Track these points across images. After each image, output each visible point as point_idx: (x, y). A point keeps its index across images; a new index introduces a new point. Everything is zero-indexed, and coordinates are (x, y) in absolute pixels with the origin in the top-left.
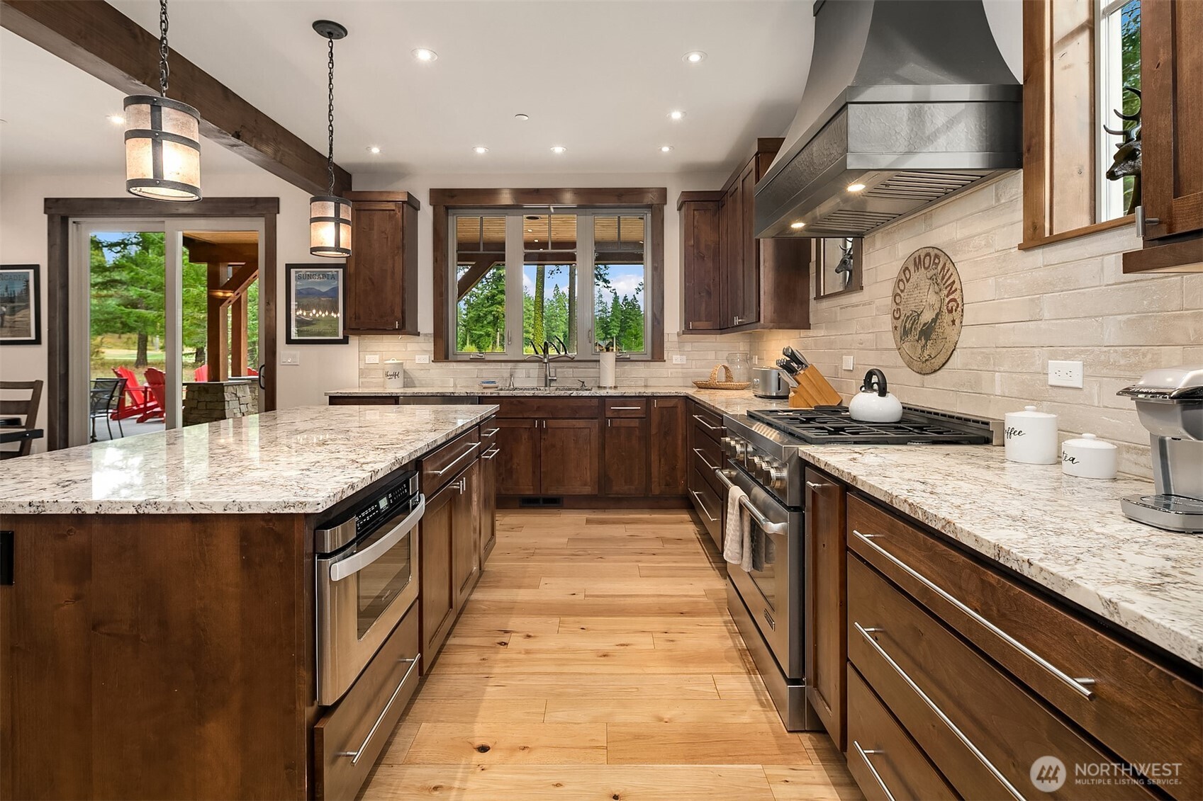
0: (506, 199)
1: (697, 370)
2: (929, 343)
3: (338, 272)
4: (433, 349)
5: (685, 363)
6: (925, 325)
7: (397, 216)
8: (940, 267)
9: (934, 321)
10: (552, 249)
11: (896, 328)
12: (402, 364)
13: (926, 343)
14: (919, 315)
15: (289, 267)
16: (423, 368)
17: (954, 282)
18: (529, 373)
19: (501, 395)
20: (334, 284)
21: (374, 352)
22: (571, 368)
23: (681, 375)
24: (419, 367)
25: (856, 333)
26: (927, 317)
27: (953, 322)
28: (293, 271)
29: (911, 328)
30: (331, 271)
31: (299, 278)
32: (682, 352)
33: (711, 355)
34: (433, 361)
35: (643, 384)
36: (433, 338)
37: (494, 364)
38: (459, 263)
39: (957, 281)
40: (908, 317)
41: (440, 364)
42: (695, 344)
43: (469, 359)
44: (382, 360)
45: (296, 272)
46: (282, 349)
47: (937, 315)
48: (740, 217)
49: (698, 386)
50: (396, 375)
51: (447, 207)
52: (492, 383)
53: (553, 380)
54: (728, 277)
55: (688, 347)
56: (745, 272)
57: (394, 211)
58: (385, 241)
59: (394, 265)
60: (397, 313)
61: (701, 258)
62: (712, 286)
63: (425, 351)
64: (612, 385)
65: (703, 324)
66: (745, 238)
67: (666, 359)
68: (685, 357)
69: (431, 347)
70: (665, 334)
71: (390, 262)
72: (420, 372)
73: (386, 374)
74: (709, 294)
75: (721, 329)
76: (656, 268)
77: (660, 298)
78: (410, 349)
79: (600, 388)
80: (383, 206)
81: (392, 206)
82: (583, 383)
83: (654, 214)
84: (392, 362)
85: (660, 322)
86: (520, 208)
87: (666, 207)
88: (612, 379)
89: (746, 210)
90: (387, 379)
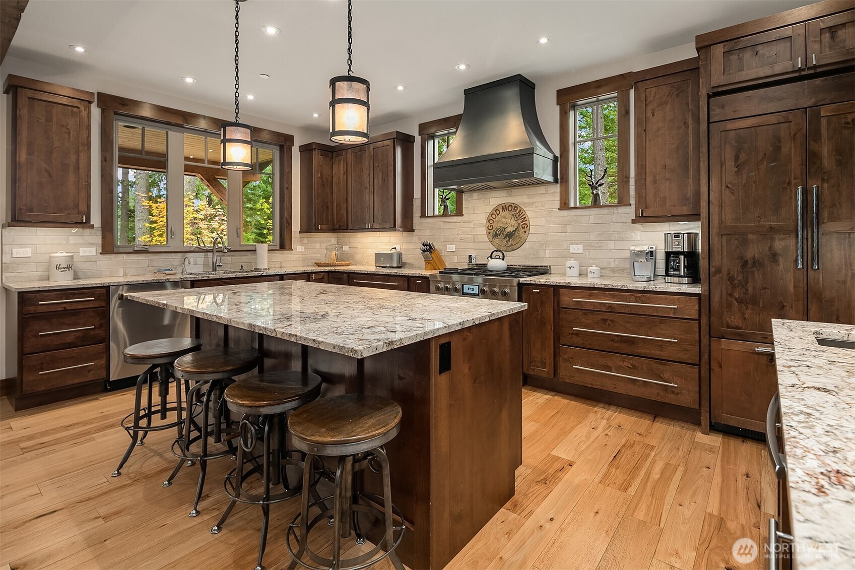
0: (146, 112)
1: (310, 255)
2: (511, 240)
4: (101, 242)
5: (304, 251)
6: (508, 233)
7: (82, 114)
8: (517, 211)
9: (514, 231)
10: (208, 164)
11: (489, 233)
12: (72, 257)
13: (509, 240)
14: (505, 229)
16: (88, 259)
17: (525, 217)
18: (196, 261)
19: (210, 278)
21: (23, 245)
22: (230, 256)
23: (301, 259)
24: (83, 260)
25: (458, 235)
26: (510, 229)
27: (525, 232)
29: (500, 233)
32: (302, 244)
33: (318, 245)
34: (101, 253)
35: (279, 266)
36: (101, 232)
37: (164, 254)
38: (119, 165)
39: (527, 217)
40: (498, 229)
41: (108, 256)
42: (309, 239)
43: (132, 251)
44: (34, 253)
47: (516, 229)
48: (370, 168)
49: (319, 265)
50: (69, 267)
51: (116, 113)
52: (169, 270)
53: (220, 266)
54: (347, 199)
55: (305, 241)
56: (375, 199)
57: (79, 108)
58: (67, 135)
59: (78, 161)
60: (82, 207)
61: (323, 185)
62: (329, 204)
63: (91, 244)
64: (266, 267)
65: (325, 227)
66: (375, 180)
67: (293, 248)
68: (304, 247)
69: (99, 239)
70: (293, 233)
71: (73, 158)
72: (87, 264)
73: (58, 267)
74: (327, 208)
75: (333, 230)
76: (287, 188)
77: (290, 209)
78: (71, 242)
79: (257, 270)
80: (64, 101)
81: (76, 103)
82: (242, 266)
83: (286, 152)
84: (62, 255)
85: (290, 224)
86: (181, 126)
87: (293, 148)
88: (266, 263)
89: (377, 165)
90: (58, 272)
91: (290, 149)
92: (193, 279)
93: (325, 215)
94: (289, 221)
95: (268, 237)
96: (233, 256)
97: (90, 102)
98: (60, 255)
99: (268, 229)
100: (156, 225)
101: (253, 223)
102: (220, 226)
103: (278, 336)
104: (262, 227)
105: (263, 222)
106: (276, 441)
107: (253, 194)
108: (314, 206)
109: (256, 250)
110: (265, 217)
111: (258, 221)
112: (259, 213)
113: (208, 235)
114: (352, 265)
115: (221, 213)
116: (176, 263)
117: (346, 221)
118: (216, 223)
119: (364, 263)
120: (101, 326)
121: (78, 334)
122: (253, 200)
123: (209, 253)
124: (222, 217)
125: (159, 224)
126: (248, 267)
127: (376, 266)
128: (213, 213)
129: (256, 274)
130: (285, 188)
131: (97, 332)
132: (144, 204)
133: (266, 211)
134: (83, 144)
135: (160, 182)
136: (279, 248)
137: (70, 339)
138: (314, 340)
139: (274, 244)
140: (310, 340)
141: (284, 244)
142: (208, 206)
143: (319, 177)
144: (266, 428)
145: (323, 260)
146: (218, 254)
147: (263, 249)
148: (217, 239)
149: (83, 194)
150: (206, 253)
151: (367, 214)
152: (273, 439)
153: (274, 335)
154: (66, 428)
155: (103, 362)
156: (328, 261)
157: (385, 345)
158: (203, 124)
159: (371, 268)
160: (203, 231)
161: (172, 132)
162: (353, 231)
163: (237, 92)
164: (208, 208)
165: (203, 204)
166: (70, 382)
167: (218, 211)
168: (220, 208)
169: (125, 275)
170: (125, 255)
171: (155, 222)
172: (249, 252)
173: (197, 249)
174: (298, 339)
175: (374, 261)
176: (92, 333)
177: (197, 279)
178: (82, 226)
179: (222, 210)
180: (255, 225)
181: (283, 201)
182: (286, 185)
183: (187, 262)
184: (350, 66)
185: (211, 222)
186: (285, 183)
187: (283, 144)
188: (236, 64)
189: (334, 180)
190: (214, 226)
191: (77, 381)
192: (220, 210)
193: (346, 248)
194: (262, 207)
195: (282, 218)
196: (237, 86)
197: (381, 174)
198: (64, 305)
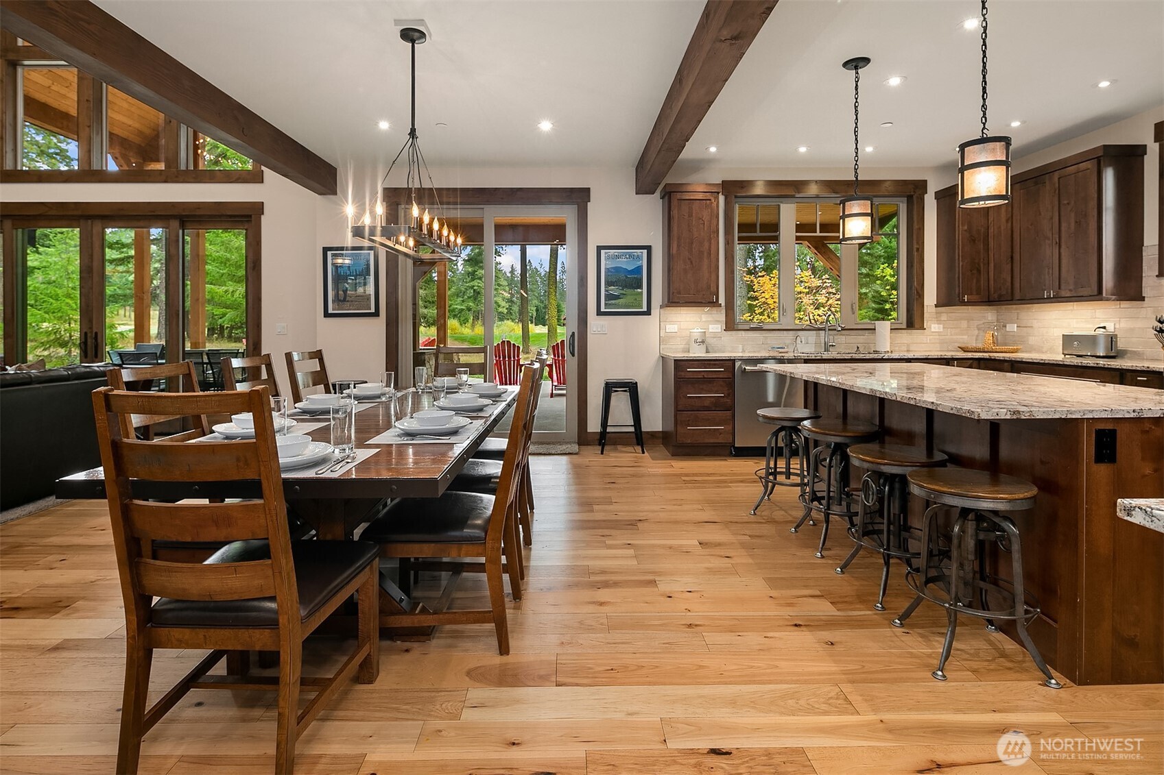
1: (952, 337)
3: (642, 253)
4: (724, 320)
5: (942, 330)
7: (712, 205)
12: (705, 332)
15: (599, 248)
16: (715, 335)
18: (808, 339)
20: (639, 263)
21: (672, 322)
22: (844, 335)
23: (938, 341)
24: (712, 335)
28: (603, 252)
30: (637, 252)
31: (608, 258)
32: (939, 321)
33: (964, 324)
34: (724, 330)
35: (906, 349)
36: (725, 311)
37: (777, 332)
41: (729, 333)
42: (950, 314)
43: (749, 328)
44: (680, 329)
45: (606, 253)
46: (593, 319)
48: (1053, 207)
49: (964, 350)
50: (703, 342)
51: (736, 197)
52: (782, 348)
53: (833, 346)
54: (1012, 258)
55: (944, 317)
56: (1063, 254)
57: (710, 200)
58: (702, 226)
59: (710, 247)
60: (713, 289)
61: (973, 240)
62: (982, 265)
63: (718, 322)
64: (889, 350)
65: (975, 298)
66: (1064, 225)
67: (925, 327)
68: (941, 326)
69: (723, 318)
70: (925, 307)
71: (706, 244)
72: (715, 339)
73: (696, 341)
74: (979, 271)
75: (989, 302)
76: (918, 249)
77: (921, 275)
78: (704, 320)
79: (876, 352)
80: (700, 196)
81: (708, 196)
82: (858, 348)
83: (915, 202)
84: (698, 331)
85: (921, 295)
86: (793, 197)
87: (926, 196)
88: (888, 345)
89: (1066, 202)
90: (696, 345)
91: (921, 199)
92: (806, 358)
93: (975, 281)
94: (920, 292)
95: (892, 313)
96: (847, 335)
97: (718, 193)
98: (697, 331)
99: (892, 303)
100: (757, 302)
101: (870, 295)
102: (828, 300)
103: (898, 399)
104: (882, 301)
105: (884, 293)
106: (897, 505)
107: (869, 254)
108: (957, 269)
109: (875, 329)
110: (888, 287)
111: (877, 292)
112: (878, 282)
113: (814, 312)
114: (1022, 352)
115: (829, 285)
116: (788, 342)
117: (1010, 288)
118: (823, 297)
119: (1044, 350)
120: (729, 395)
121: (712, 399)
122: (870, 263)
123: (821, 332)
124: (830, 290)
125: (760, 300)
126: (865, 349)
127: (1065, 355)
128: (819, 285)
129: (876, 356)
130: (915, 250)
131: (726, 400)
132: (745, 279)
133: (889, 278)
134: (714, 232)
135: (755, 250)
136: (905, 327)
137: (707, 403)
138: (933, 403)
139: (899, 322)
140: (929, 402)
141: (914, 321)
142: (813, 276)
143: (966, 231)
144: (887, 488)
145: (973, 344)
146: (831, 332)
147: (884, 327)
148: (830, 315)
149: (713, 277)
150: (818, 332)
151: (1047, 277)
152: (893, 503)
153: (894, 398)
154: (709, 475)
155: (730, 427)
156: (980, 346)
157: (1009, 413)
158: (813, 190)
159: (1058, 356)
160: (808, 307)
161: (784, 205)
162: (1023, 302)
163: (856, 164)
164: (813, 280)
165: (807, 274)
166: (707, 441)
167: (825, 282)
168: (828, 279)
169: (743, 351)
170: (743, 332)
171: (756, 298)
172: (867, 331)
173: (808, 327)
174: (918, 401)
175: (1061, 347)
176: (722, 400)
177: (810, 358)
178: (713, 304)
179: (830, 281)
180: (873, 297)
181: (912, 266)
182: (915, 246)
183: (798, 341)
184: (984, 124)
185: (817, 295)
186: (915, 242)
187: (912, 193)
188: (856, 136)
189: (991, 230)
190: (820, 301)
191: (712, 441)
192: (827, 281)
193: (1012, 328)
194: (884, 274)
195: (911, 288)
196: (856, 158)
197: (1073, 215)
198: (703, 374)
